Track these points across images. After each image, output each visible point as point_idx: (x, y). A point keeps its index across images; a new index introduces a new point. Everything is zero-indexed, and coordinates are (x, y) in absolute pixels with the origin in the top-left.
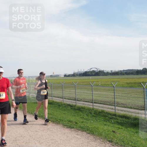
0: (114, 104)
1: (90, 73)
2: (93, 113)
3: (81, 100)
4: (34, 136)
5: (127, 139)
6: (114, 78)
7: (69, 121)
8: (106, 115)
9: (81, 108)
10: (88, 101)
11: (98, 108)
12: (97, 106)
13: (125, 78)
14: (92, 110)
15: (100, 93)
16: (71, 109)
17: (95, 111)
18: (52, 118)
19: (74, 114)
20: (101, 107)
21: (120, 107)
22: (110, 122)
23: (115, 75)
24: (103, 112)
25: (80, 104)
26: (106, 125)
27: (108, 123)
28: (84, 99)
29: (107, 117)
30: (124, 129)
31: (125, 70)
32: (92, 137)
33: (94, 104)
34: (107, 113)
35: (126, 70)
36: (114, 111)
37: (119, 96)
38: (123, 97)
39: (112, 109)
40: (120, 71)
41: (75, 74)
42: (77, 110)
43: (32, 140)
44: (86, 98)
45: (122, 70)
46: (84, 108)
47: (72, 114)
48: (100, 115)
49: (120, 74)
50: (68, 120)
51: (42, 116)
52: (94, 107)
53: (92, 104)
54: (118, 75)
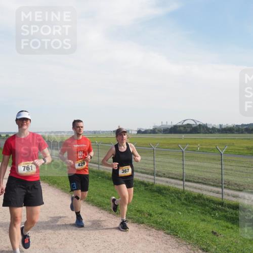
0: (221, 185)
1: (182, 128)
2: (183, 198)
3: (164, 174)
4: (74, 234)
5: (236, 248)
6: (224, 139)
7: (138, 211)
8: (207, 203)
9: (162, 190)
10: (175, 177)
11: (192, 190)
12: (190, 187)
13: (245, 139)
14: (181, 194)
15: (198, 164)
16: (146, 189)
17: (186, 195)
18: (109, 205)
19: (150, 199)
20: (199, 189)
21: (231, 189)
22: (212, 217)
23: (226, 133)
24: (200, 197)
25: (161, 182)
26: (204, 220)
27: (208, 218)
28: (170, 173)
29: (208, 206)
30: (235, 229)
31: (245, 125)
32: (173, 241)
33: (186, 183)
34: (207, 199)
35: (248, 125)
36: (220, 196)
37: (232, 170)
38: (238, 173)
39: (218, 193)
40: (236, 126)
41: (156, 129)
42: (156, 192)
43: (71, 240)
44: (173, 172)
45: (240, 124)
46: (167, 189)
47: (147, 199)
48: (195, 202)
49: (237, 131)
50: (135, 210)
51: (92, 200)
52: (186, 188)
53: (181, 182)
54: (233, 133)
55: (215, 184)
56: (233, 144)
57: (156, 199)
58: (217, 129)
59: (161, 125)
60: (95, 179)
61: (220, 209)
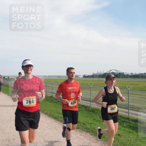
8: (120, 118)
19: (87, 115)
22: (122, 126)
29: (120, 120)
30: (134, 133)
34: (120, 116)
36: (128, 114)
39: (126, 112)
41: (94, 75)
42: (91, 111)
49: (141, 77)
55: (126, 107)
56: (138, 84)
57: (91, 115)
58: (130, 76)
59: (97, 73)
60: (57, 103)
61: (127, 122)
